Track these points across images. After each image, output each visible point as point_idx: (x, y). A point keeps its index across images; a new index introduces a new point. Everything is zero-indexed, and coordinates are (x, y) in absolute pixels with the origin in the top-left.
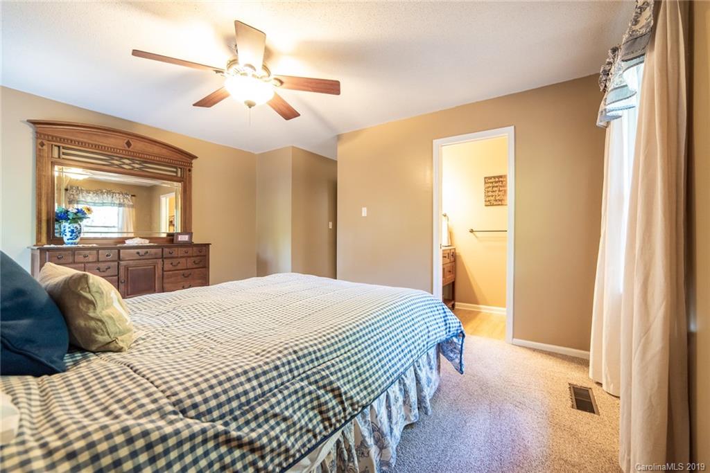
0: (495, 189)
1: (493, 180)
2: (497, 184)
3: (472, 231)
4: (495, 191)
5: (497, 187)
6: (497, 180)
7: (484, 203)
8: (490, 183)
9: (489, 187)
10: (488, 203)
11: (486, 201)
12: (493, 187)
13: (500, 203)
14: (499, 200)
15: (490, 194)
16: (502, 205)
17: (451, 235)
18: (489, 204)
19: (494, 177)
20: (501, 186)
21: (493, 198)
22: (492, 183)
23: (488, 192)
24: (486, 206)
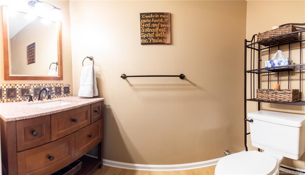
0: (154, 25)
1: (151, 16)
2: (158, 21)
3: (124, 77)
4: (155, 28)
5: (157, 23)
6: (157, 16)
7: (140, 41)
8: (149, 19)
9: (145, 23)
10: (145, 41)
11: (142, 38)
12: (151, 23)
13: (161, 41)
14: (160, 38)
15: (148, 30)
16: (163, 44)
17: (97, 83)
18: (147, 42)
19: (154, 14)
20: (163, 23)
21: (150, 35)
22: (151, 19)
23: (145, 28)
24: (142, 44)
